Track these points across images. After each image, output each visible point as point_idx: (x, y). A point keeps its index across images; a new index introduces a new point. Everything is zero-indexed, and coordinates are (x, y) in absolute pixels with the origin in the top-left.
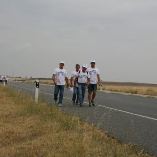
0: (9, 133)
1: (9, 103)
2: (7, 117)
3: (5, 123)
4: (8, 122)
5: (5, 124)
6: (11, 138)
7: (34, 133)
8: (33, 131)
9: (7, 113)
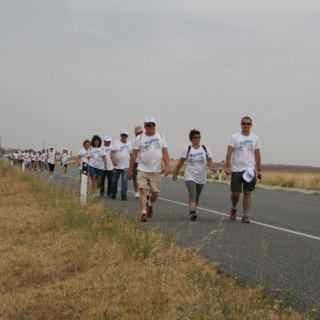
0: (22, 266)
1: (29, 205)
2: (21, 232)
3: (16, 245)
4: (22, 243)
5: (15, 248)
6: (24, 275)
7: (69, 265)
8: (69, 261)
9: (21, 225)
